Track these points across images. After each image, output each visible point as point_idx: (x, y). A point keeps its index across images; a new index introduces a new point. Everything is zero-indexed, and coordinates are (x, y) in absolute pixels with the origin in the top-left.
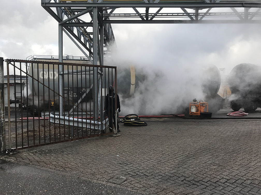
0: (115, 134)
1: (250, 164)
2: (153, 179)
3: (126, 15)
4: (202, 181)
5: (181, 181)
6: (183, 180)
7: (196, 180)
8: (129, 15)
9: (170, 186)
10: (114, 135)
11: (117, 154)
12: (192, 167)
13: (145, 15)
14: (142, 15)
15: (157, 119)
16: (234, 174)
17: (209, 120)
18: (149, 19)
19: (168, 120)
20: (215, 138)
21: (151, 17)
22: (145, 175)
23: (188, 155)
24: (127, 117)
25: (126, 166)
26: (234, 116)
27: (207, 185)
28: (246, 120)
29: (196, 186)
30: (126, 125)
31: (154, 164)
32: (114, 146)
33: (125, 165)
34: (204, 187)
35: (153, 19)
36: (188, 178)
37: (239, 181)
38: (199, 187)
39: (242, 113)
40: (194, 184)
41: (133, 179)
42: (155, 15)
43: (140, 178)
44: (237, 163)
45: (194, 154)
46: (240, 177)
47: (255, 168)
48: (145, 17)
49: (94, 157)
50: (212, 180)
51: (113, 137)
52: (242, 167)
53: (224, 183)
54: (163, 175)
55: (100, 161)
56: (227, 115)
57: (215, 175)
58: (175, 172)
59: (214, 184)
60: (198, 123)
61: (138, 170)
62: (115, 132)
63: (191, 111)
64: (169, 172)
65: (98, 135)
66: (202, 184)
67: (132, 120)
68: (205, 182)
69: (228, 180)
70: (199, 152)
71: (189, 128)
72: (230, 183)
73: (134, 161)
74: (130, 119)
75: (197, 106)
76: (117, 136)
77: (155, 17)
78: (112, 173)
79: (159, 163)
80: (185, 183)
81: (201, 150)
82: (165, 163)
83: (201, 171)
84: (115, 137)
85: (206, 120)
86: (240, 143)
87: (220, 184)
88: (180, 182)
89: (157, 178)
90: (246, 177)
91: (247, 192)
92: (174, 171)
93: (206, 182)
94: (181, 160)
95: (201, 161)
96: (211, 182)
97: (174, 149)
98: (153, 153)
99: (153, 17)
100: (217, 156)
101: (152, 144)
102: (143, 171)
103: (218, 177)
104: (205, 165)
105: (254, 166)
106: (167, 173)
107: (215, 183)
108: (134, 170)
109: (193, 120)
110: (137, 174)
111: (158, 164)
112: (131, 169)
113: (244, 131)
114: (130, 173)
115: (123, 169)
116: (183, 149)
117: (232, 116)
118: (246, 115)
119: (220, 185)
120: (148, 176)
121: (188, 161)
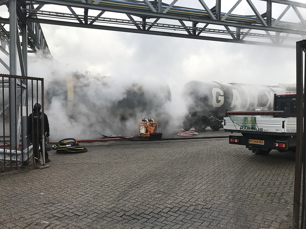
0: (42, 165)
1: (195, 188)
2: (86, 218)
3: (58, 14)
4: (144, 213)
5: (120, 217)
6: (122, 216)
7: (137, 213)
8: (63, 15)
9: (106, 225)
10: (40, 167)
11: (41, 192)
12: (135, 198)
13: (83, 17)
14: (79, 17)
15: (100, 142)
16: (177, 201)
17: (159, 141)
18: (89, 23)
19: (114, 143)
20: (163, 162)
21: (91, 20)
22: (76, 214)
23: (131, 184)
24: (61, 143)
25: (52, 206)
26: (185, 136)
27: (149, 217)
28: (196, 140)
29: (136, 221)
30: (59, 153)
31: (89, 200)
32: (39, 181)
33: (51, 204)
34: (145, 220)
35: (94, 24)
36: (128, 212)
37: (183, 209)
38: (140, 221)
39: (192, 132)
40: (134, 218)
41: (58, 223)
42: (96, 19)
43: (68, 220)
44: (182, 189)
45: (138, 182)
46: (183, 204)
47: (199, 191)
48: (83, 20)
49: (6, 199)
50: (155, 211)
51: (39, 169)
52: (187, 192)
53: (166, 213)
54: (99, 212)
55: (15, 203)
56: (178, 136)
57: (159, 204)
58: (114, 207)
59: (156, 216)
60: (147, 145)
61: (68, 209)
62: (42, 163)
63: (140, 132)
64: (107, 207)
65: (16, 169)
66: (144, 218)
67: (67, 145)
68: (146, 214)
69: (171, 208)
70: (144, 180)
71: (137, 151)
72: (173, 212)
73: (63, 199)
74: (65, 144)
75: (147, 126)
76: (45, 168)
77: (96, 21)
78: (31, 218)
79: (96, 197)
80: (125, 219)
81: (146, 177)
82: (103, 196)
83: (143, 202)
84: (43, 168)
85: (155, 142)
86: (187, 166)
87: (162, 214)
88: (118, 218)
89: (91, 217)
90: (190, 203)
91: (190, 220)
92: (113, 205)
93: (148, 215)
94: (123, 191)
95: (145, 190)
96: (154, 213)
97: (116, 178)
98: (89, 186)
99: (94, 21)
100: (162, 182)
101: (90, 174)
102: (73, 210)
103: (162, 207)
104: (149, 194)
105: (199, 190)
106: (104, 209)
107: (157, 214)
108: (63, 210)
109: (142, 142)
110: (66, 215)
111: (94, 199)
112: (59, 209)
113: (192, 152)
114: (56, 214)
115: (47, 211)
116: (126, 177)
117: (183, 136)
118: (196, 135)
119: (162, 216)
120: (80, 216)
121: (130, 191)
